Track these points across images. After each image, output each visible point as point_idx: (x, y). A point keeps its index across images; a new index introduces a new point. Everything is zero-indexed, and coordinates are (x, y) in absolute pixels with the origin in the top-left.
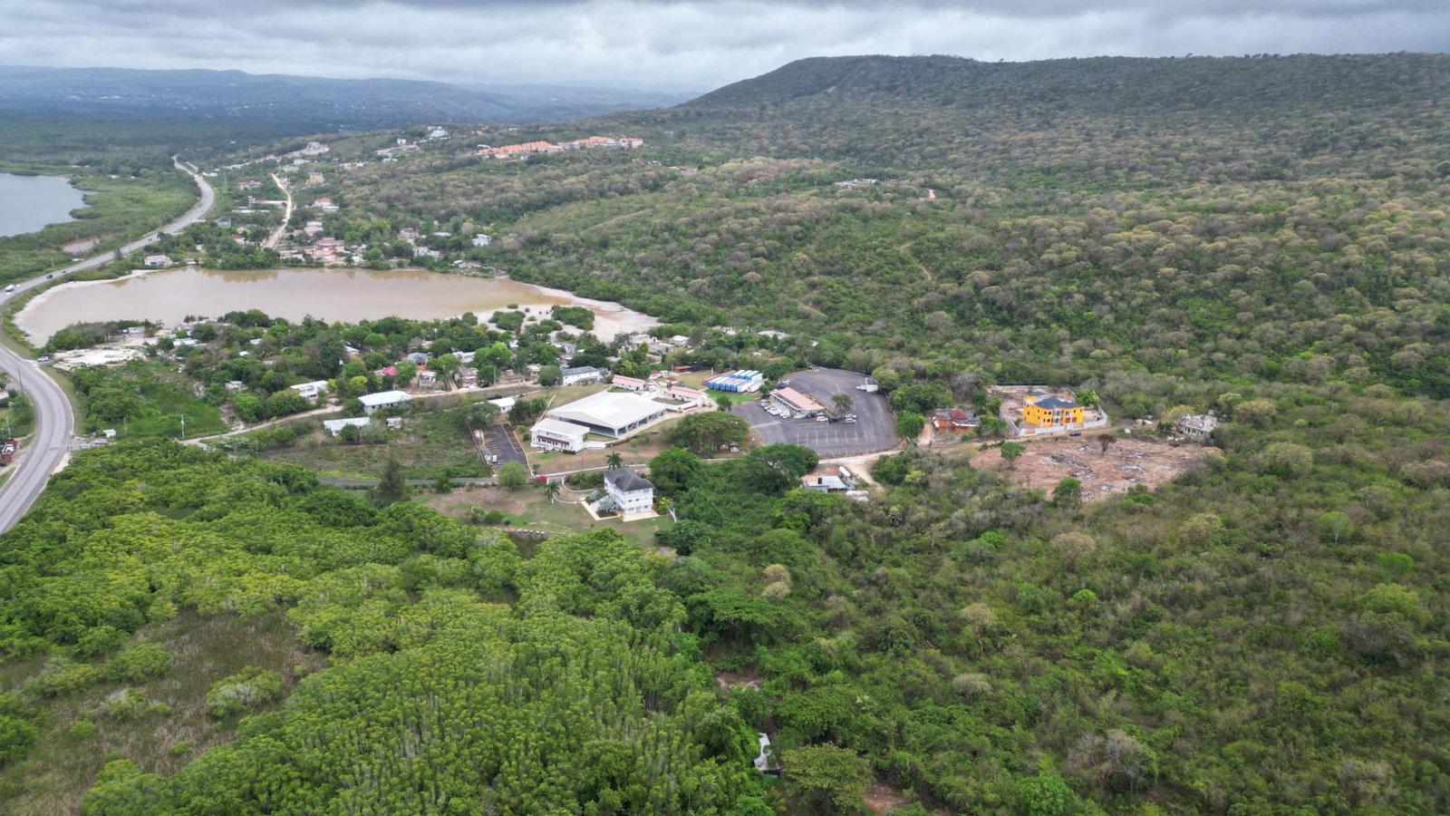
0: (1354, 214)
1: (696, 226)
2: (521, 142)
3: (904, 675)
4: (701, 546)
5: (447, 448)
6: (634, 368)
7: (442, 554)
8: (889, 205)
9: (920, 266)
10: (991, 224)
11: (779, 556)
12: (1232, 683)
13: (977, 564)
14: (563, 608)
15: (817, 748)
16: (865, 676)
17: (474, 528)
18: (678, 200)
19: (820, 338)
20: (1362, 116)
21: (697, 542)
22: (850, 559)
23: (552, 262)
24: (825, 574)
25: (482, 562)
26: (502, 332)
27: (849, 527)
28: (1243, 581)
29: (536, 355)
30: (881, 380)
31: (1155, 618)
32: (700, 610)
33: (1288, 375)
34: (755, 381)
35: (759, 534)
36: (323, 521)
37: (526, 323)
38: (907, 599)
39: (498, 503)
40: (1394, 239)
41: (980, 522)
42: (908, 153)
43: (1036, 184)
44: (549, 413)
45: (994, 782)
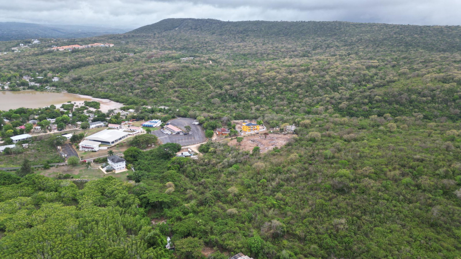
0: (327, 66)
1: (135, 73)
2: (69, 45)
3: (212, 212)
4: (143, 179)
5: (47, 153)
6: (116, 121)
7: (48, 191)
8: (198, 65)
9: (209, 85)
10: (229, 71)
11: (170, 179)
12: (304, 202)
13: (232, 175)
14: (95, 205)
15: (186, 239)
16: (200, 214)
17: (60, 180)
18: (127, 64)
19: (179, 108)
20: (328, 39)
21: (142, 178)
22: (193, 178)
23: (83, 86)
24: (185, 183)
25: (63, 192)
26: (66, 111)
28: (305, 172)
29: (79, 119)
30: (199, 121)
31: (282, 185)
33: (313, 113)
34: (159, 123)
35: (163, 173)
37: (75, 107)
38: (211, 188)
39: (68, 171)
40: (338, 73)
41: (232, 162)
42: (202, 49)
43: (241, 59)
44: (86, 138)
45: (240, 241)
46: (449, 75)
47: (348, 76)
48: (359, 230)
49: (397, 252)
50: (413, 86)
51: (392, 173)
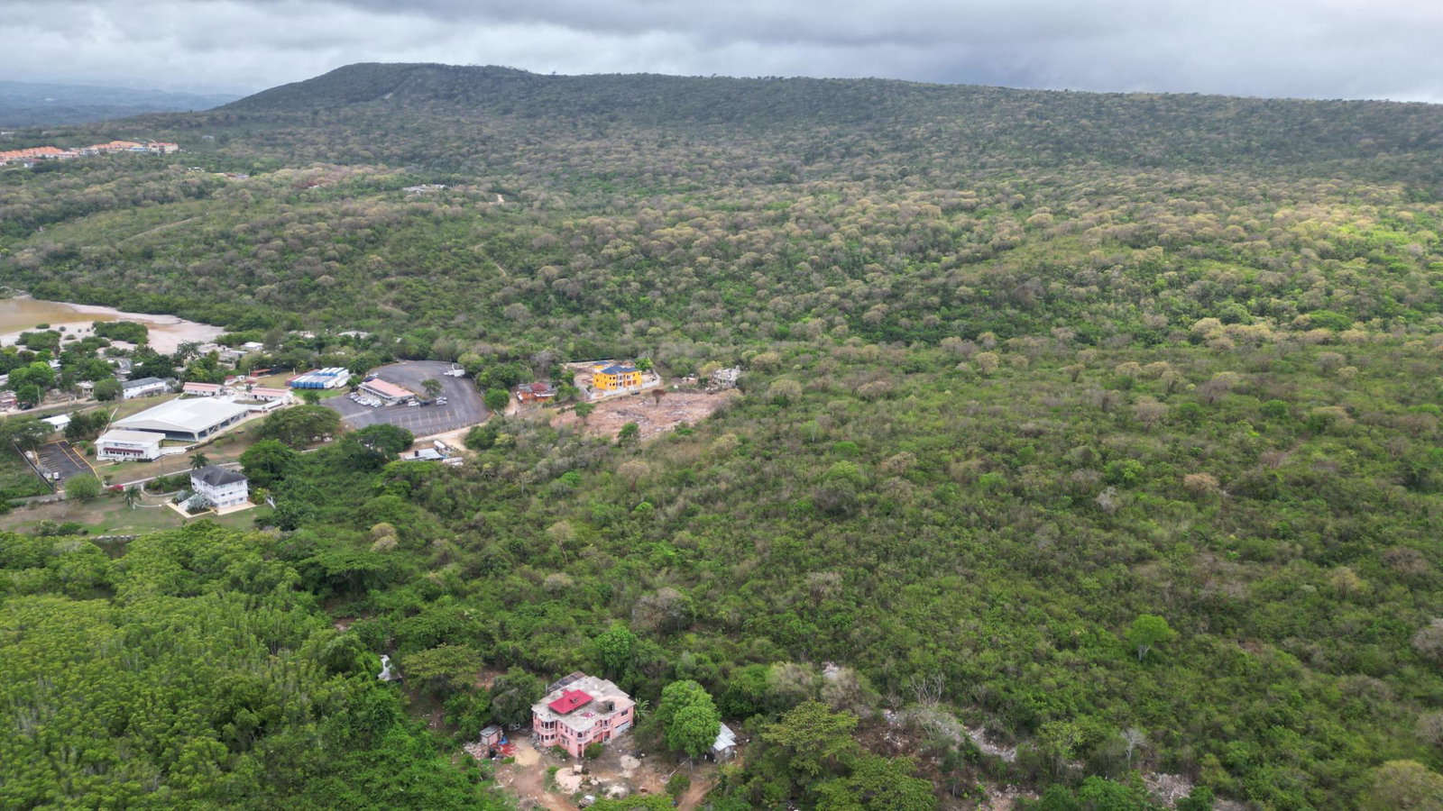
0: (838, 209)
1: (256, 233)
2: (20, 147)
3: (504, 589)
4: (305, 522)
6: (205, 375)
7: (16, 567)
8: (459, 208)
9: (495, 264)
10: (556, 224)
11: (383, 517)
12: (745, 546)
13: (560, 498)
14: (167, 593)
15: (433, 650)
16: (470, 597)
17: (49, 539)
18: (231, 207)
19: (405, 335)
20: (847, 130)
21: (301, 519)
22: (450, 512)
23: (85, 277)
24: (428, 527)
25: (65, 567)
26: (36, 352)
27: (446, 486)
28: (753, 477)
29: (84, 372)
30: (466, 366)
31: (693, 513)
32: (312, 571)
33: (794, 336)
34: (341, 377)
35: (361, 504)
37: (63, 342)
38: (503, 533)
39: (69, 515)
40: (865, 228)
41: (560, 467)
42: (473, 160)
43: (594, 189)
44: (114, 424)
45: (580, 646)
46: (1150, 227)
47: (893, 233)
48: (867, 596)
49: (947, 633)
50: (1056, 258)
51: (963, 465)
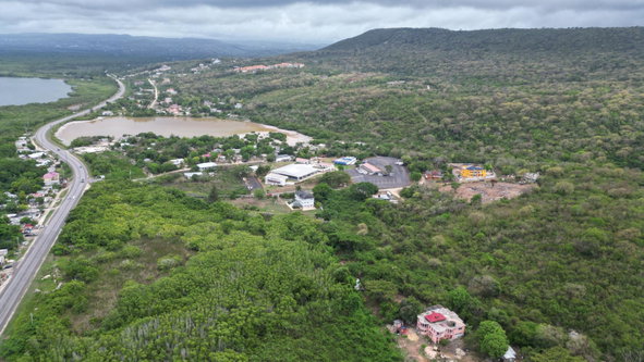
0: (607, 96)
1: (328, 100)
2: (252, 65)
3: (410, 261)
4: (333, 218)
5: (232, 184)
6: (304, 155)
7: (236, 220)
8: (410, 91)
9: (422, 117)
10: (453, 99)
11: (363, 221)
12: (532, 262)
13: (439, 224)
14: (282, 238)
15: (377, 281)
16: (395, 261)
17: (247, 211)
18: (320, 89)
19: (380, 145)
20: (618, 54)
21: (332, 216)
22: (390, 223)
23: (268, 115)
24: (381, 228)
25: (251, 222)
26: (250, 142)
27: (390, 212)
28: (540, 229)
29: (264, 150)
30: (404, 160)
31: (505, 242)
32: (334, 238)
33: (572, 159)
34: (353, 161)
35: (355, 214)
36: (189, 207)
37: (259, 139)
38: (412, 236)
39: (254, 203)
40: (623, 106)
41: (441, 211)
42: (419, 70)
43: (473, 83)
44: (272, 171)
45: (442, 293)
48: (600, 300)
